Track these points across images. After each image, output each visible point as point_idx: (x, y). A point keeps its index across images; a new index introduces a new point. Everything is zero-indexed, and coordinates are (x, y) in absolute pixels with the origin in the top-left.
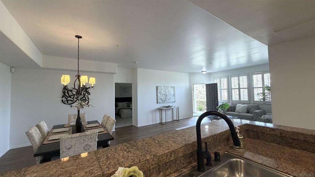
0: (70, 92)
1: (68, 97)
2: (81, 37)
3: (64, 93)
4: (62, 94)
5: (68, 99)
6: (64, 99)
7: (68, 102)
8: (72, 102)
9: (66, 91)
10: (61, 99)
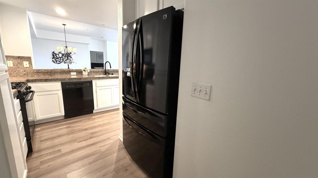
0: (57, 55)
1: (57, 59)
2: (65, 25)
3: (53, 55)
4: (52, 56)
5: (57, 60)
6: (54, 59)
7: (57, 62)
8: (60, 62)
9: (55, 55)
10: (52, 60)
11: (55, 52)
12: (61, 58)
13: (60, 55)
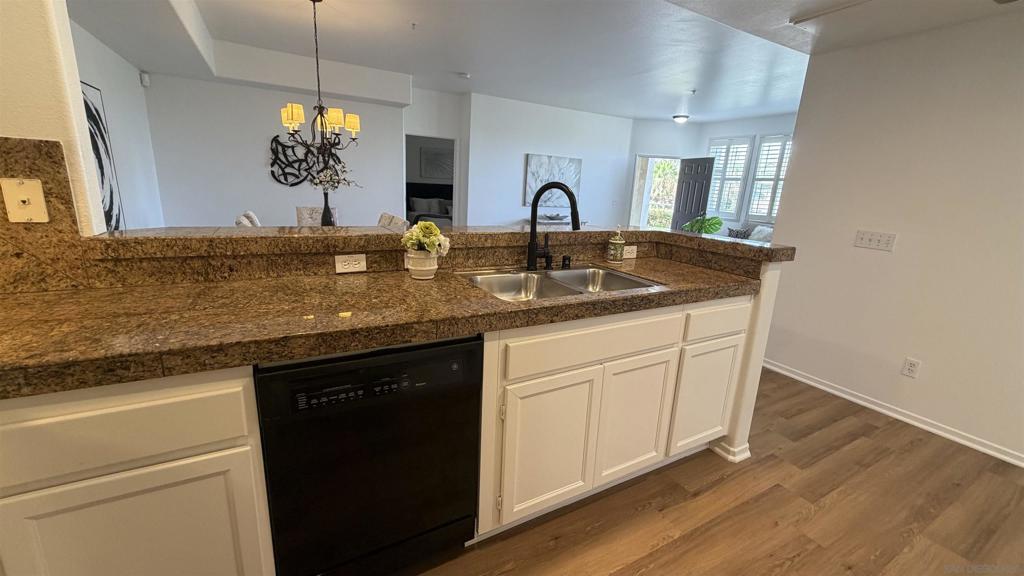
0: (289, 152)
1: (287, 166)
3: (275, 152)
4: (270, 155)
5: (288, 170)
6: (276, 168)
7: (286, 179)
8: (297, 181)
9: (280, 149)
10: (270, 169)
11: (281, 140)
12: (300, 161)
13: (300, 152)
